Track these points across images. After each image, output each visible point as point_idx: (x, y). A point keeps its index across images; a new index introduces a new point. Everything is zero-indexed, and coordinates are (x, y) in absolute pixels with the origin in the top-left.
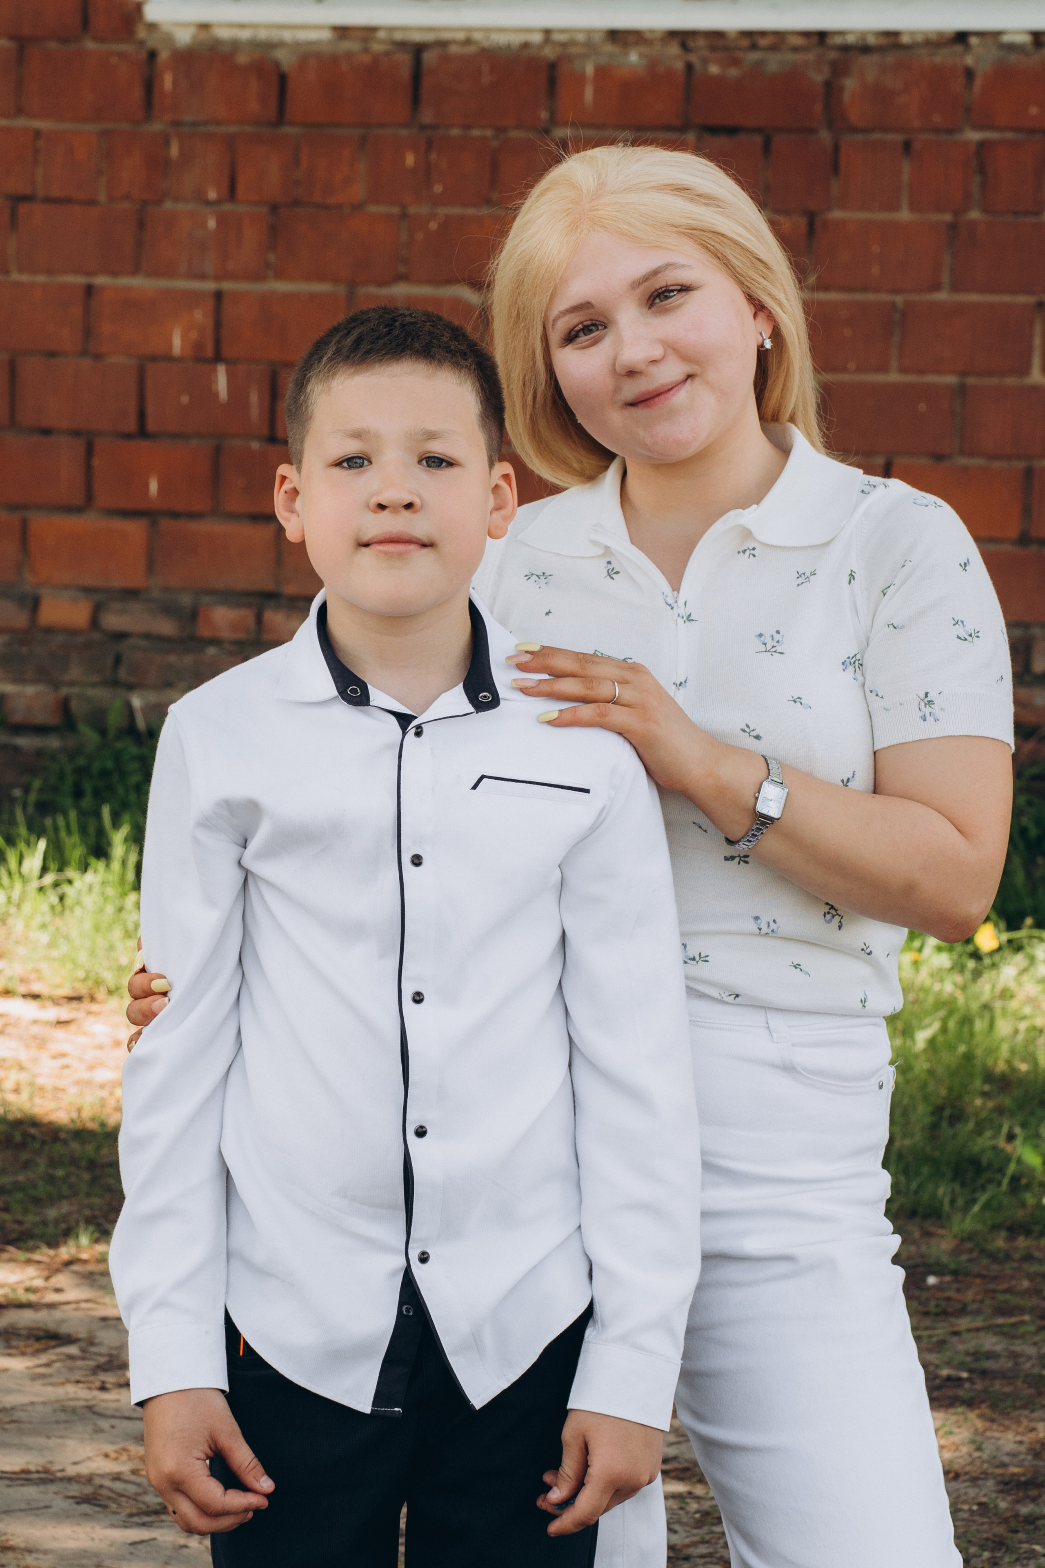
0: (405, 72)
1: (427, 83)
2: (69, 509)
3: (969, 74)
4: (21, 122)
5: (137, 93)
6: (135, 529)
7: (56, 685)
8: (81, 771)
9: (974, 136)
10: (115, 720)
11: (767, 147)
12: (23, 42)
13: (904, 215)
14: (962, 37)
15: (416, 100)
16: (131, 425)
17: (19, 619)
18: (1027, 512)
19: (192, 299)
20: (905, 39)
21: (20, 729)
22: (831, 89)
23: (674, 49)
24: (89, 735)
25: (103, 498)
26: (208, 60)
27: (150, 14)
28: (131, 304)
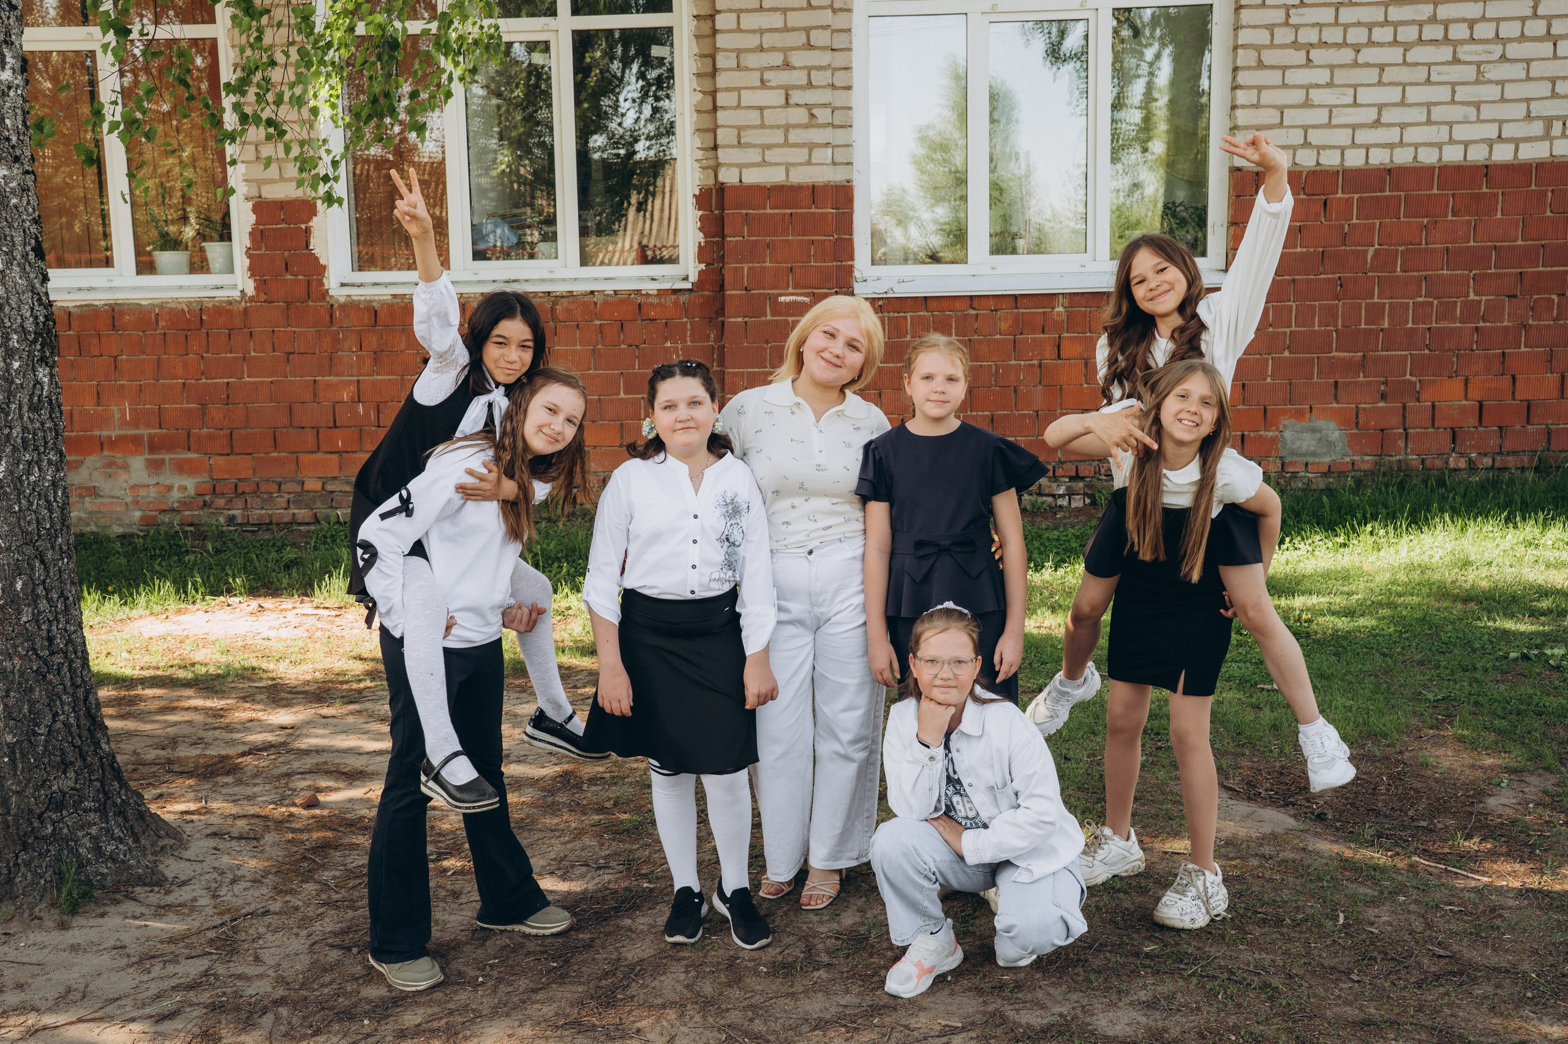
2: (312, 452)
3: (596, 304)
4: (289, 329)
5: (328, 318)
6: (335, 457)
7: (311, 509)
8: (325, 537)
9: (599, 322)
10: (333, 519)
12: (288, 303)
13: (578, 347)
14: (592, 292)
16: (332, 425)
17: (298, 489)
18: (622, 437)
19: (350, 382)
20: (575, 293)
21: (300, 524)
22: (553, 309)
24: (325, 525)
25: (323, 448)
26: (351, 306)
27: (331, 293)
28: (329, 385)
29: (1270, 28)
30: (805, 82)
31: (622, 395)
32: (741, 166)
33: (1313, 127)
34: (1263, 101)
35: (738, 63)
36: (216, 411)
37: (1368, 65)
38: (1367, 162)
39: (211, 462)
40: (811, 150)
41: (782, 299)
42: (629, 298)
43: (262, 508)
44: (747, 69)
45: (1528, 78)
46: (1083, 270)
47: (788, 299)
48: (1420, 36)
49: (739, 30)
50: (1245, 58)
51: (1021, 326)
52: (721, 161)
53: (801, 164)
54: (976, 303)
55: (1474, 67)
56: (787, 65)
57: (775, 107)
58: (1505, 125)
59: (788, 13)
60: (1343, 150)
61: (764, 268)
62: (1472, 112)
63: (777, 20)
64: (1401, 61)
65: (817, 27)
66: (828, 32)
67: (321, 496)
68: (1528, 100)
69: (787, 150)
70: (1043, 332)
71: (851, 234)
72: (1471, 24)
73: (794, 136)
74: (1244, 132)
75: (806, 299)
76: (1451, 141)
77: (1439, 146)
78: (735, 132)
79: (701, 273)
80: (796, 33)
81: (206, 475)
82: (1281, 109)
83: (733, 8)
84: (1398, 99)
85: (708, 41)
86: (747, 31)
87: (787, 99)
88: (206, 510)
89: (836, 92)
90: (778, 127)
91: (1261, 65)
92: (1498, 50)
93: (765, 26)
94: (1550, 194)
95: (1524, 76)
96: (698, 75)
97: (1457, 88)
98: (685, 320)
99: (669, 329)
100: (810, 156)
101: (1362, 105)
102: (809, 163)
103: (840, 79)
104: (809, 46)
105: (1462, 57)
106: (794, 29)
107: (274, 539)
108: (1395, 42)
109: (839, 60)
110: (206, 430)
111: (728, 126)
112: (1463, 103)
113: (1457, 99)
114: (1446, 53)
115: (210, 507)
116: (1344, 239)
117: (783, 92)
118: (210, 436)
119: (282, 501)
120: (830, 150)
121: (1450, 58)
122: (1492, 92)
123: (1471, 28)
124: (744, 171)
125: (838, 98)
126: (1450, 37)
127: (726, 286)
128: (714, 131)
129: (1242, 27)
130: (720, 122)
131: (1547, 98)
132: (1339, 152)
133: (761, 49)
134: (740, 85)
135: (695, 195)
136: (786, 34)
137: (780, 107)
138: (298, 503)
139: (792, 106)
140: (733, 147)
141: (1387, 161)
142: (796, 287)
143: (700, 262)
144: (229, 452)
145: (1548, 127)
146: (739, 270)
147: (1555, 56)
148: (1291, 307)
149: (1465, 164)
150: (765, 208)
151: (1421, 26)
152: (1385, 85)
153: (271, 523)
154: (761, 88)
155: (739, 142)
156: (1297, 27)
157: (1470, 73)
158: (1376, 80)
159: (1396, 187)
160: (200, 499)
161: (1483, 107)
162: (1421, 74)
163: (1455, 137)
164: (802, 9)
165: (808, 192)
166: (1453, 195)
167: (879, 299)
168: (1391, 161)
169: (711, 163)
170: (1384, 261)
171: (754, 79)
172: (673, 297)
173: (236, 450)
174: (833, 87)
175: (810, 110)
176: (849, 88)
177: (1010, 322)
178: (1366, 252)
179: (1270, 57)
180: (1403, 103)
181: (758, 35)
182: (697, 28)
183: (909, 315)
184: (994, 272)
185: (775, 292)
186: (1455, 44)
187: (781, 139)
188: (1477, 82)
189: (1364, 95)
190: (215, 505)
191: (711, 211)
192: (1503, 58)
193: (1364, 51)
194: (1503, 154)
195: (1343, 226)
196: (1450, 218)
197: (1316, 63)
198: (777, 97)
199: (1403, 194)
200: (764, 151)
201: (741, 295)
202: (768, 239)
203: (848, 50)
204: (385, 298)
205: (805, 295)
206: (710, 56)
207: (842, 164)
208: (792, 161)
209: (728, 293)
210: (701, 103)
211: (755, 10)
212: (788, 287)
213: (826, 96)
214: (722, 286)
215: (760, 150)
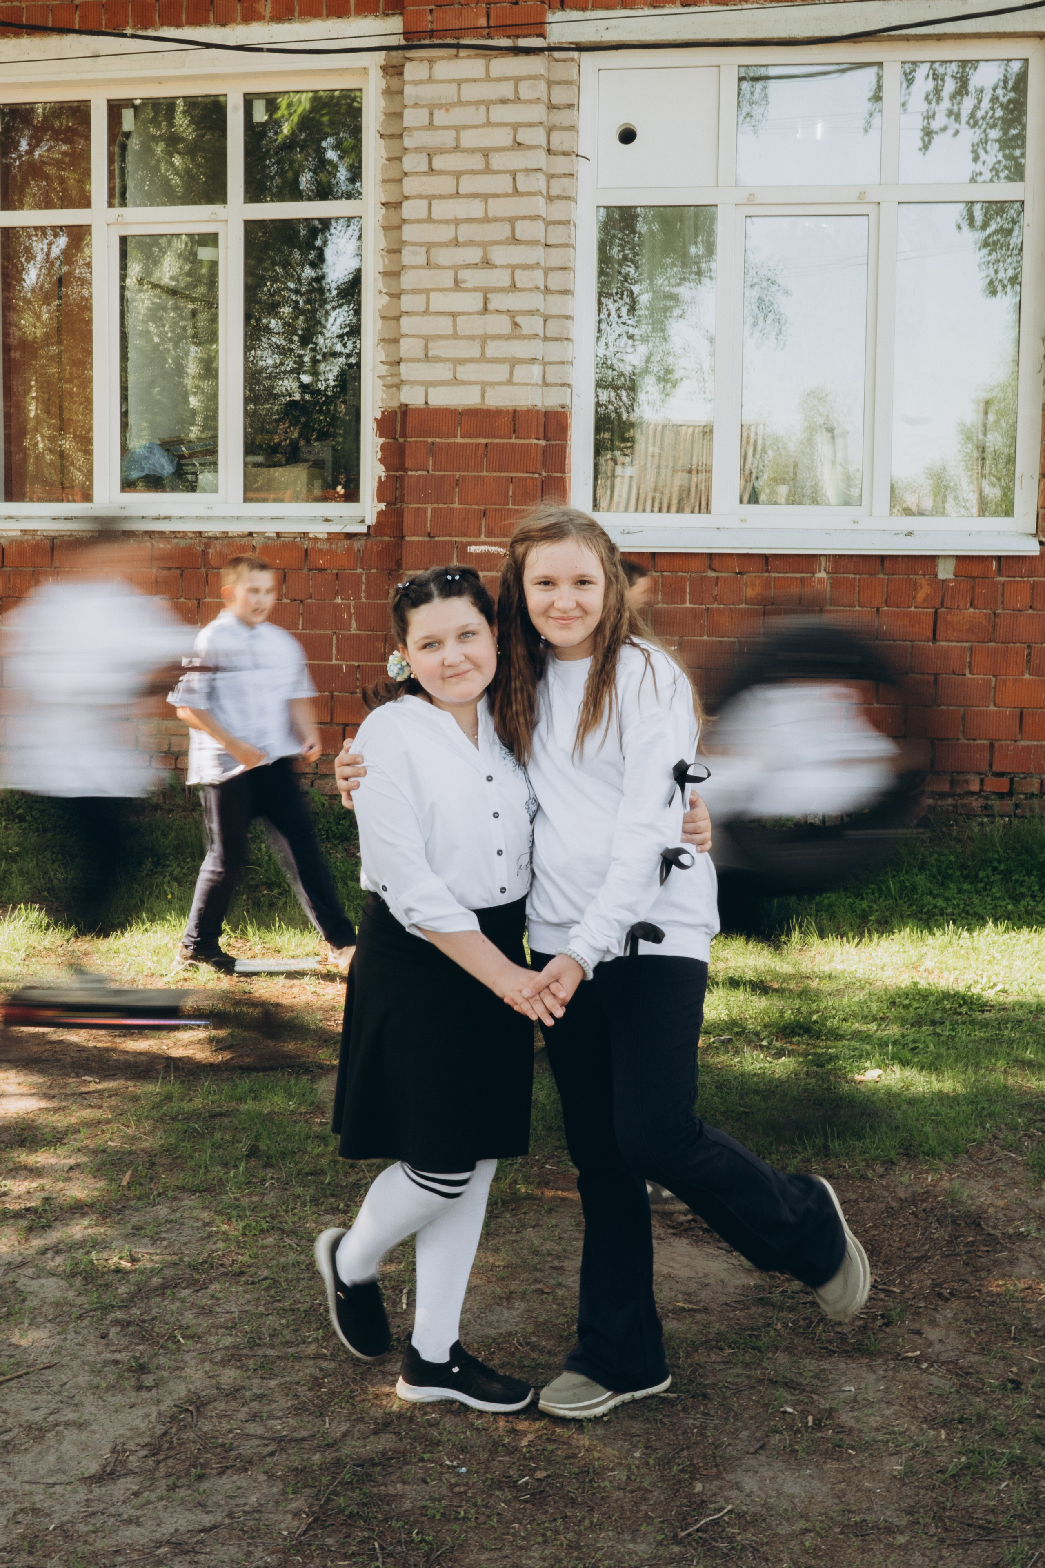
0: (48, 547)
1: (56, 551)
11: (182, 575)
14: (251, 534)
15: (52, 557)
20: (230, 535)
22: (204, 553)
30: (507, 283)
32: (428, 385)
35: (428, 260)
40: (512, 367)
41: (472, 549)
42: (293, 542)
44: (438, 267)
46: (856, 526)
47: (479, 549)
49: (430, 220)
51: (770, 594)
52: (404, 378)
53: (499, 384)
54: (715, 562)
56: (486, 263)
57: (470, 314)
59: (490, 201)
61: (452, 510)
63: (475, 209)
65: (524, 218)
66: (540, 224)
69: (484, 366)
71: (564, 472)
73: (494, 349)
78: (422, 342)
79: (380, 514)
80: (499, 225)
83: (424, 193)
85: (395, 233)
86: (439, 222)
87: (485, 304)
89: (551, 298)
90: (473, 338)
93: (461, 215)
96: (385, 274)
98: (359, 571)
99: (340, 582)
100: (511, 373)
102: (510, 382)
103: (556, 281)
104: (514, 240)
106: (496, 220)
109: (555, 257)
111: (413, 336)
117: (479, 296)
120: (536, 369)
124: (430, 390)
125: (555, 305)
127: (405, 531)
128: (396, 341)
130: (404, 330)
133: (456, 243)
134: (429, 286)
135: (376, 419)
136: (486, 225)
137: (478, 313)
139: (491, 313)
140: (419, 360)
142: (490, 534)
143: (380, 501)
146: (420, 511)
150: (455, 436)
154: (454, 291)
155: (426, 356)
164: (507, 195)
165: (508, 419)
169: (396, 380)
171: (446, 279)
172: (346, 543)
174: (547, 290)
175: (512, 317)
176: (566, 292)
177: (758, 589)
181: (453, 227)
182: (385, 217)
184: (742, 525)
185: (464, 539)
187: (476, 353)
191: (395, 439)
198: (474, 302)
200: (455, 367)
201: (422, 542)
202: (458, 474)
203: (567, 245)
204: (14, 534)
205: (500, 545)
206: (395, 251)
207: (556, 385)
208: (489, 378)
209: (408, 539)
210: (386, 307)
211: (450, 197)
212: (479, 536)
213: (536, 301)
214: (402, 531)
215: (451, 366)
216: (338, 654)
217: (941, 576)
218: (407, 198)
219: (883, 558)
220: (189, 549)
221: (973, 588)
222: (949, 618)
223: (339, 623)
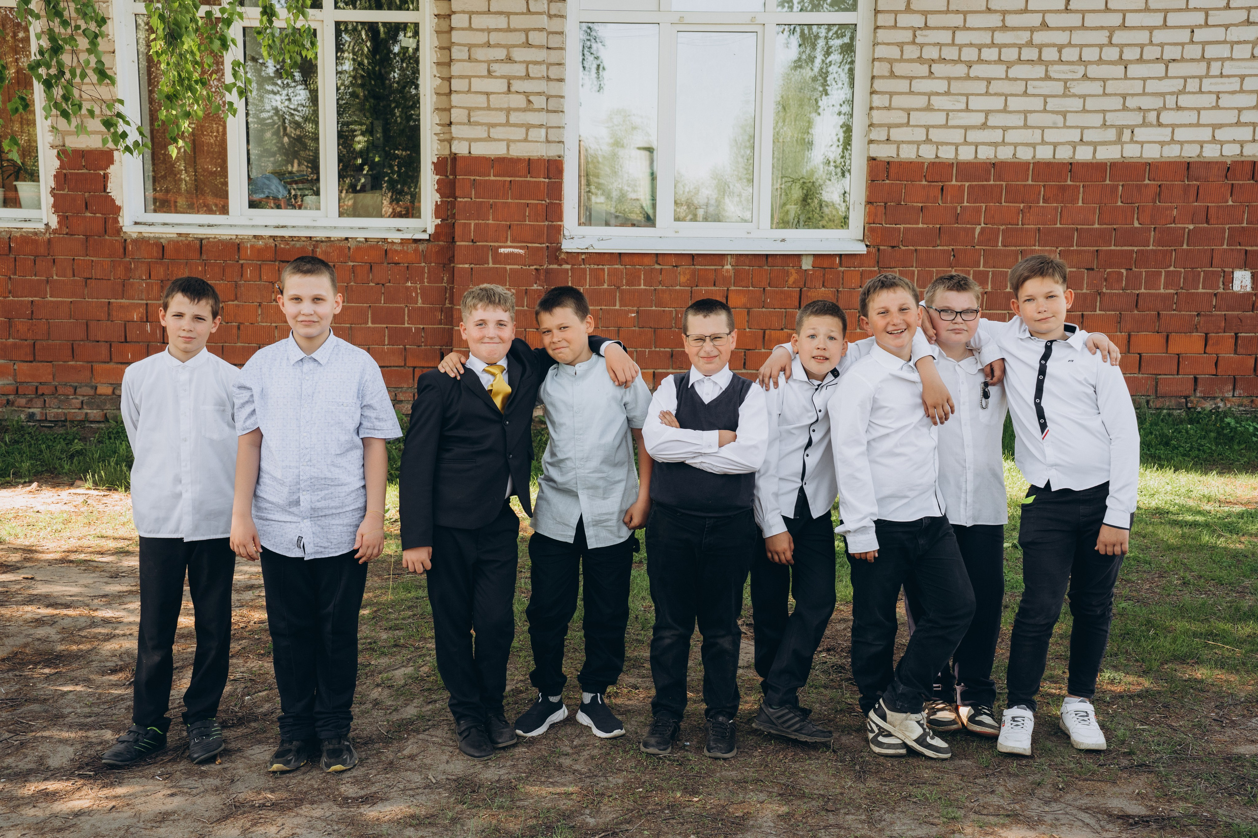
0: (198, 246)
1: (204, 248)
2: (105, 362)
3: (349, 248)
4: (88, 258)
5: (122, 250)
7: (103, 410)
8: (111, 433)
9: (352, 264)
12: (87, 237)
14: (347, 239)
15: (201, 253)
16: (123, 340)
17: (92, 392)
19: (140, 305)
20: (332, 239)
21: (92, 422)
23: (272, 241)
24: (113, 424)
25: (115, 359)
26: (142, 242)
27: (124, 229)
28: (122, 307)
29: (901, 45)
30: (523, 74)
31: (370, 325)
32: (470, 141)
33: (933, 127)
34: (894, 105)
35: (469, 56)
36: (21, 325)
37: (978, 78)
38: (976, 157)
39: (16, 367)
40: (527, 130)
41: (502, 250)
42: (377, 245)
43: (59, 408)
44: (477, 61)
45: (1105, 94)
46: (749, 236)
47: (506, 250)
48: (1019, 57)
49: (470, 28)
50: (881, 69)
51: (696, 280)
52: (454, 136)
53: (519, 141)
54: (660, 259)
55: (1062, 83)
56: (509, 60)
57: (499, 93)
58: (1085, 131)
59: (511, 17)
60: (957, 146)
61: (488, 224)
62: (1059, 119)
63: (502, 22)
64: (1004, 76)
65: (535, 29)
66: (545, 34)
67: (112, 399)
68: (1104, 112)
69: (508, 129)
70: (715, 285)
71: (561, 199)
72: (1060, 48)
73: (514, 118)
74: (878, 129)
75: (522, 252)
76: (1043, 142)
77: (1034, 146)
78: (466, 112)
79: (437, 226)
80: (517, 34)
81: (10, 378)
82: (908, 112)
83: (466, 10)
84: (1001, 106)
85: (446, 36)
86: (477, 30)
87: (509, 87)
88: (9, 408)
89: (551, 83)
90: (501, 109)
91: (892, 75)
92: (1081, 70)
93: (492, 26)
94: (1121, 188)
95: (1101, 92)
96: (438, 64)
97: (1048, 100)
98: (423, 264)
99: (410, 272)
100: (527, 134)
101: (972, 111)
102: (526, 140)
103: (554, 72)
104: (528, 45)
105: (1053, 75)
106: (515, 30)
107: (67, 434)
108: (1000, 61)
109: (554, 56)
110: (11, 340)
111: (460, 107)
112: (1053, 112)
113: (1048, 108)
114: (1040, 71)
115: (13, 404)
116: (957, 218)
117: (505, 81)
118: (15, 344)
119: (76, 402)
120: (543, 131)
121: (1043, 76)
122: (1077, 104)
123: (1060, 52)
124: (473, 144)
125: (553, 88)
126: (1043, 58)
127: (456, 238)
128: (449, 110)
129: (878, 44)
130: (453, 104)
131: (1119, 110)
132: (954, 147)
133: (489, 45)
134: (470, 74)
135: (433, 163)
136: (509, 34)
137: (504, 93)
138: (91, 405)
139: (513, 93)
140: (464, 124)
141: (992, 156)
142: (513, 241)
143: (436, 218)
144: (32, 359)
145: (1120, 134)
146: (467, 225)
147: (1126, 77)
148: (914, 272)
149: (1053, 161)
150: (489, 176)
151: (1020, 48)
152: (991, 95)
153: (65, 421)
154: (488, 77)
155: (469, 121)
156: (922, 46)
157: (1058, 88)
158: (984, 91)
159: (999, 178)
160: (5, 398)
161: (1069, 115)
162: (1019, 87)
163: (1046, 139)
164: (523, 14)
165: (525, 164)
166: (1044, 186)
167: (582, 253)
168: (995, 156)
169: (447, 136)
170: (988, 237)
171: (482, 69)
172: (414, 245)
173: (37, 358)
174: (548, 79)
175: (527, 97)
176: (561, 80)
177: (688, 276)
178: (974, 229)
179: (899, 69)
180: (1005, 110)
181: (486, 34)
182: (438, 25)
183: (606, 267)
184: (677, 235)
185: (496, 244)
186: (1047, 64)
187: (503, 120)
188: (1064, 95)
189: (975, 102)
190: (16, 404)
191: (447, 176)
192: (1085, 77)
193: (974, 67)
194: (1084, 154)
195: (956, 208)
196: (1041, 204)
197: (936, 75)
198: (501, 86)
199: (1004, 183)
200: (489, 129)
201: (468, 246)
202: (491, 201)
203: (561, 49)
204: (171, 236)
205: (520, 248)
206: (446, 48)
207: (555, 142)
208: (512, 138)
209: (458, 243)
210: (439, 87)
211: (484, 13)
212: (506, 241)
213: (541, 86)
214: (453, 238)
215: (486, 128)
216: (409, 320)
217: (804, 267)
218: (454, 13)
219: (767, 255)
220: (303, 248)
221: (824, 275)
222: (809, 294)
223: (409, 299)
